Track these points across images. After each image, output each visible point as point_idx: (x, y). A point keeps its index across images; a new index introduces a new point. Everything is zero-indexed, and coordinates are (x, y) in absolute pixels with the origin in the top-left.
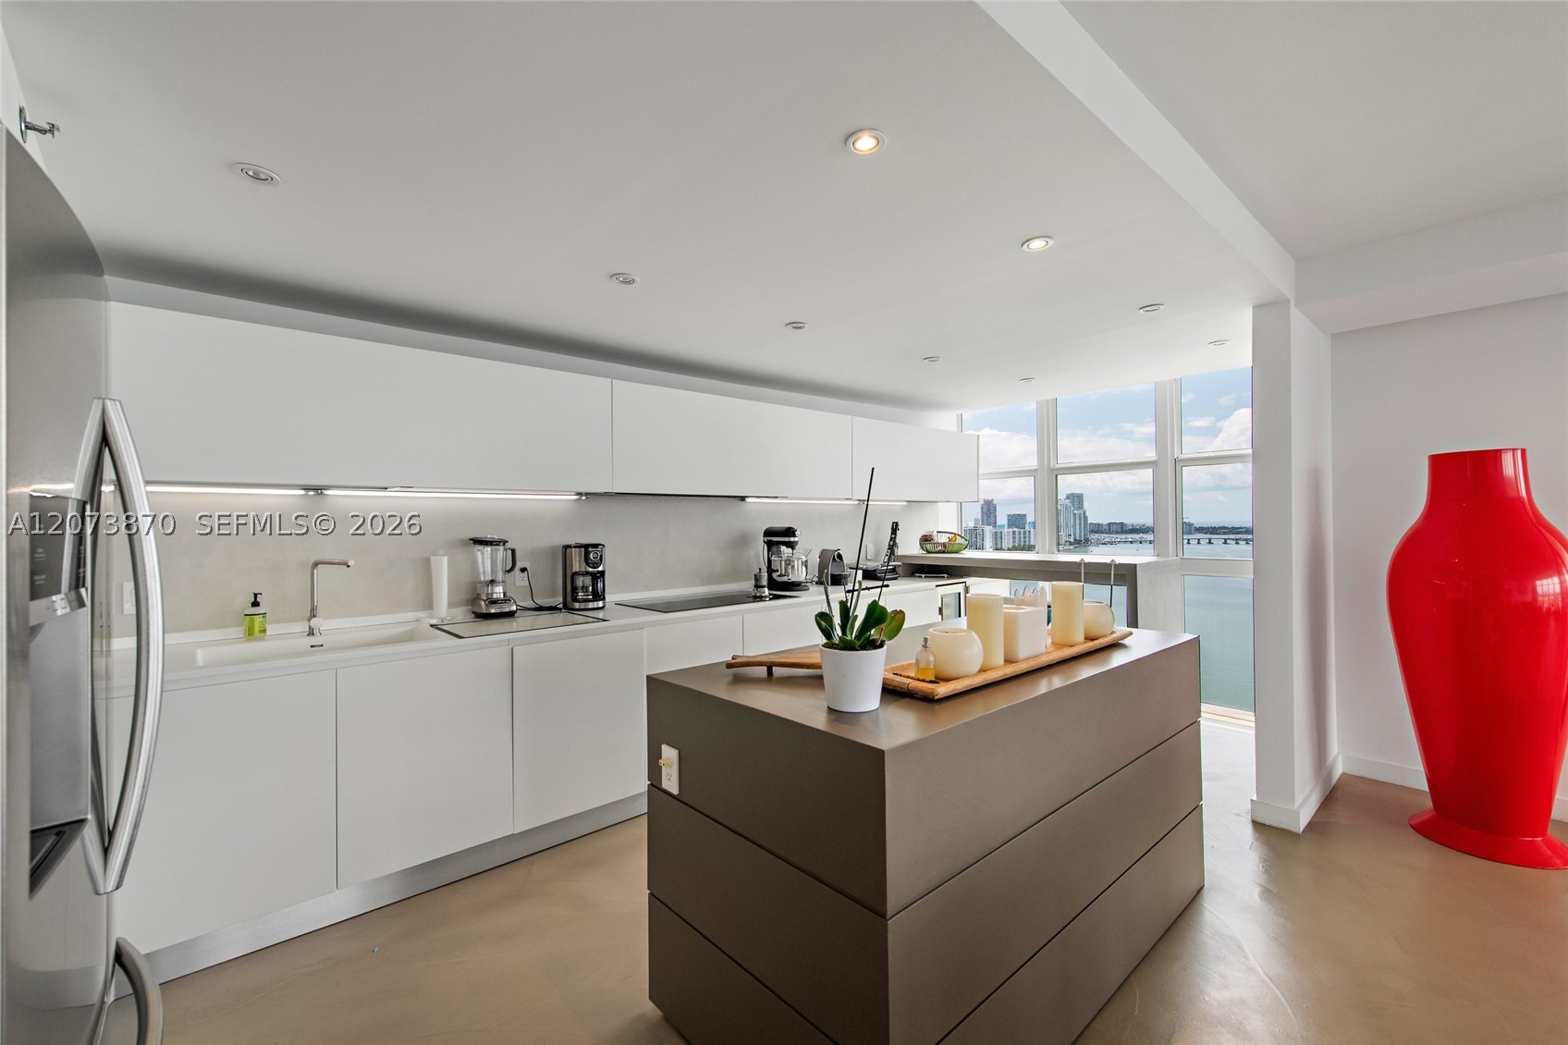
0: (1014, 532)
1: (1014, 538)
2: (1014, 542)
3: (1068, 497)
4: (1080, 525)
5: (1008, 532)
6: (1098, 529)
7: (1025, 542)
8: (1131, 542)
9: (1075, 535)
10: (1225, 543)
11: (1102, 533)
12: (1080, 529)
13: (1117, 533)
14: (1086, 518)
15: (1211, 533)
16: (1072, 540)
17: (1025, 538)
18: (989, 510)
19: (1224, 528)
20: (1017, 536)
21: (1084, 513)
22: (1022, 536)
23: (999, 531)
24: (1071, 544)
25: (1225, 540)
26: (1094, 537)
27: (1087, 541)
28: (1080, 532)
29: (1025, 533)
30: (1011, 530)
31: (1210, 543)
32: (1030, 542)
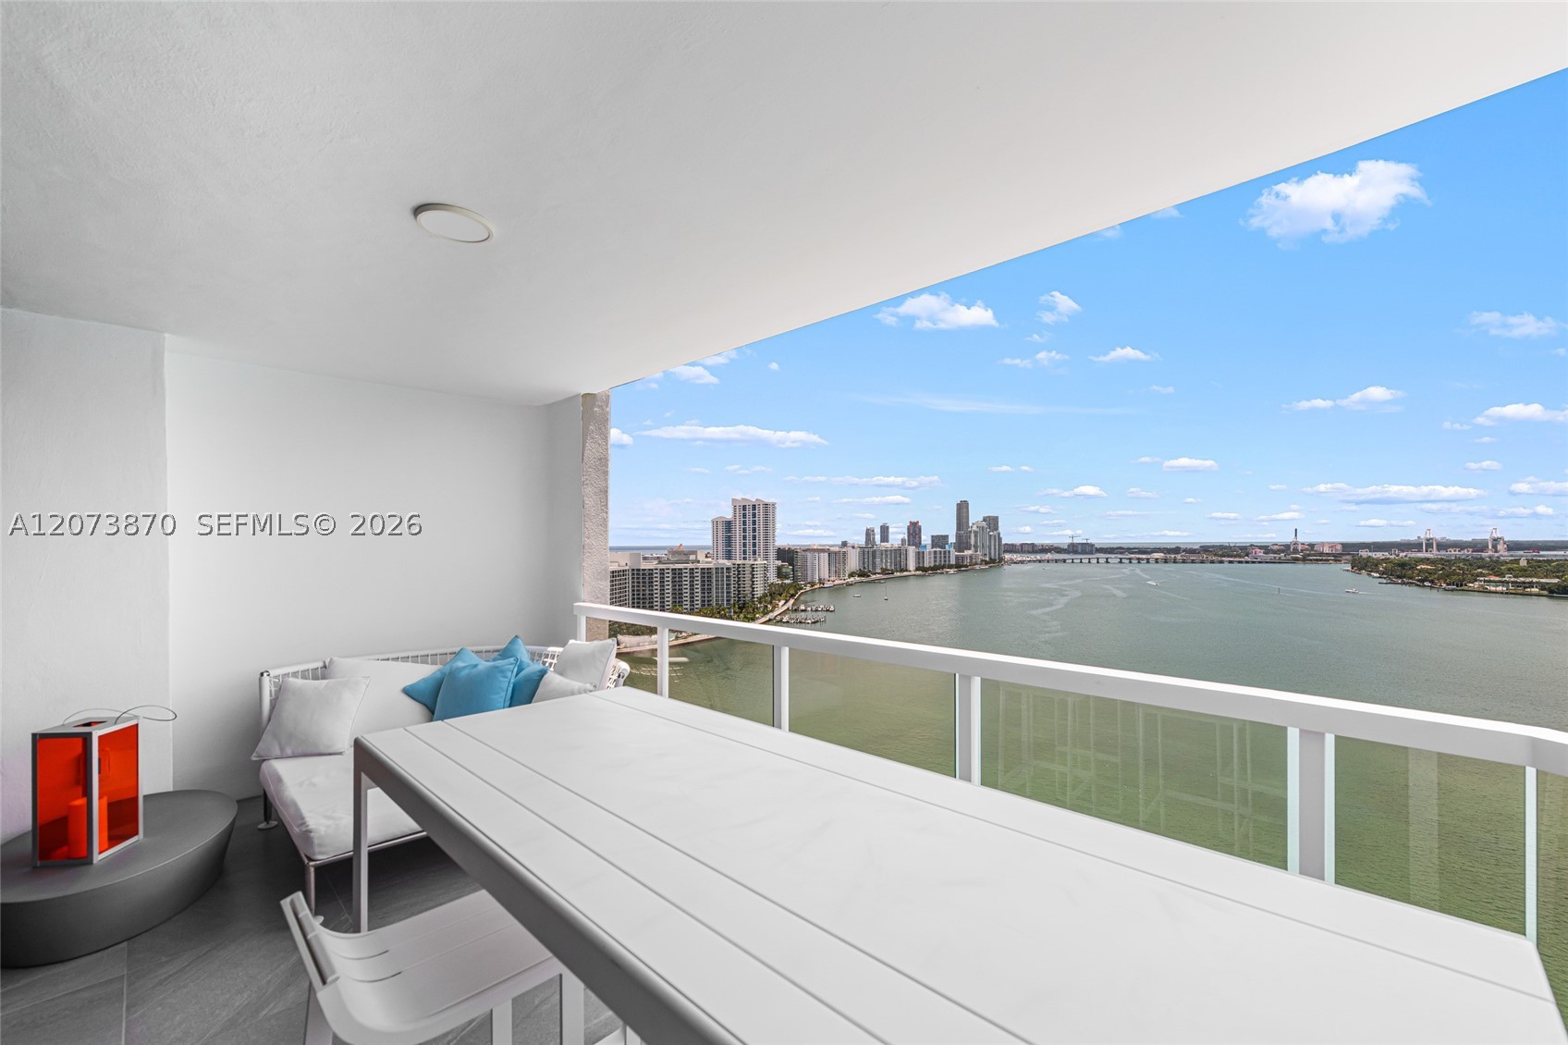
4: (995, 546)
7: (945, 561)
8: (1040, 562)
9: (990, 554)
14: (1000, 539)
15: (1110, 553)
20: (938, 556)
21: (999, 534)
25: (1121, 559)
28: (995, 552)
29: (945, 552)
32: (949, 561)
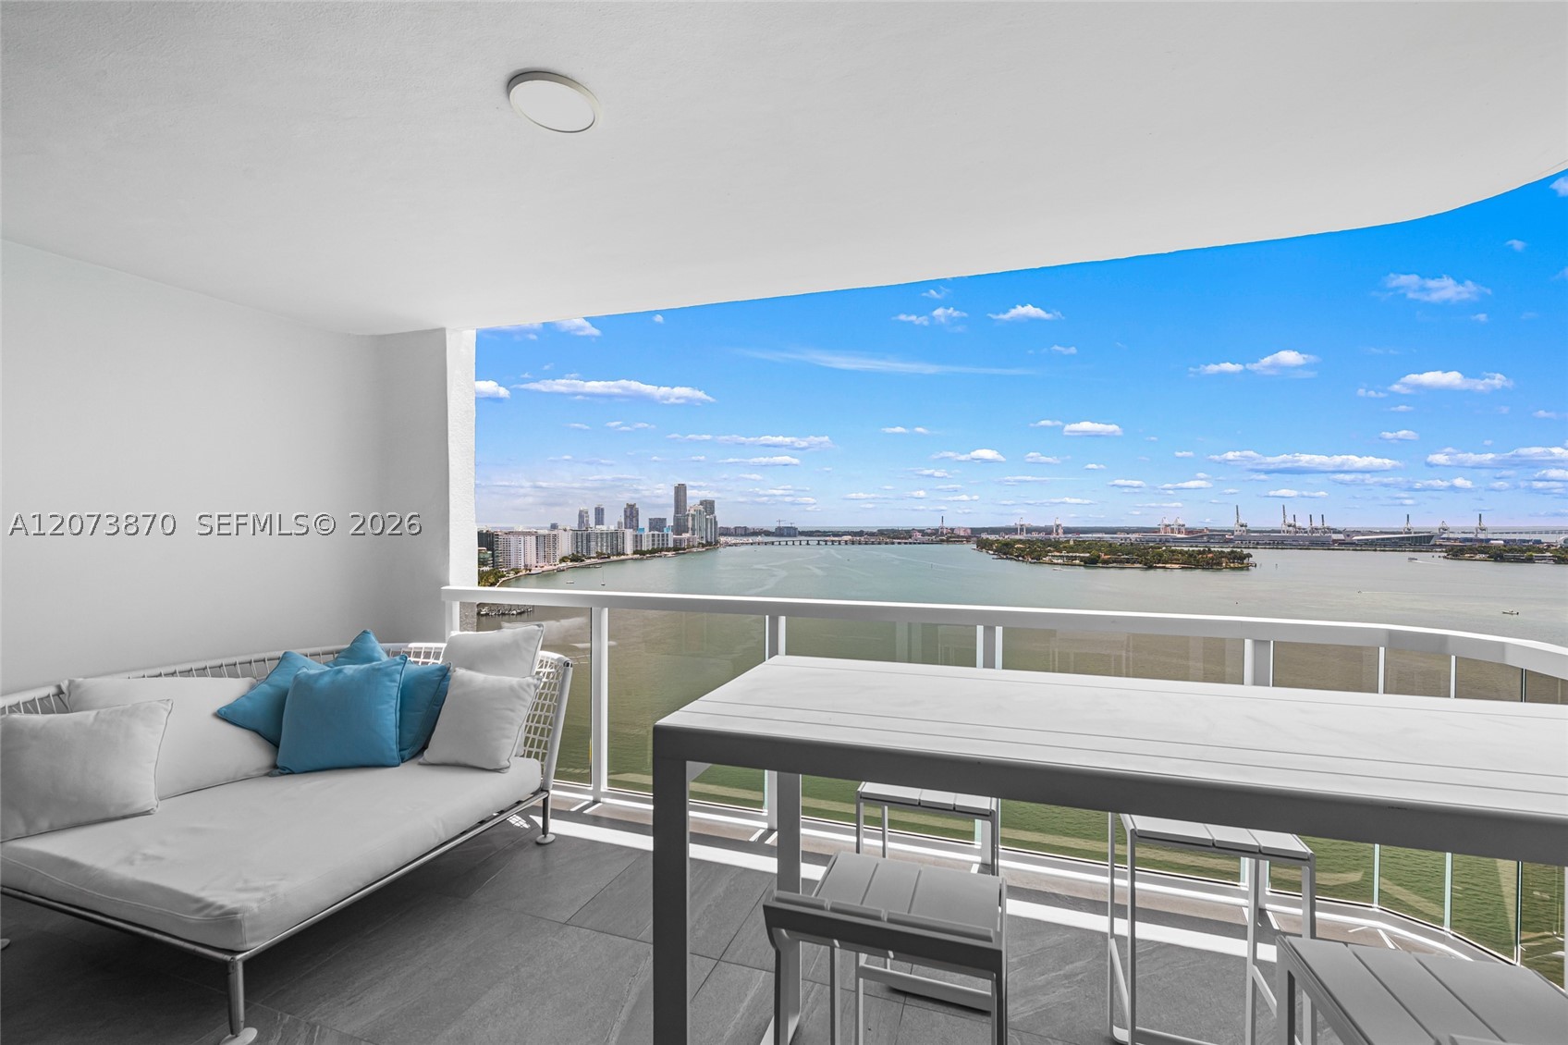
0: (653, 535)
1: (653, 541)
2: (653, 544)
3: (701, 503)
4: (711, 529)
5: (648, 535)
6: (726, 532)
10: (819, 544)
11: (730, 535)
12: (711, 532)
13: (742, 535)
16: (704, 542)
17: (663, 540)
18: (631, 513)
19: (819, 531)
22: (661, 538)
23: (638, 533)
24: (703, 546)
26: (723, 539)
27: (717, 542)
30: (652, 532)
31: (808, 544)
